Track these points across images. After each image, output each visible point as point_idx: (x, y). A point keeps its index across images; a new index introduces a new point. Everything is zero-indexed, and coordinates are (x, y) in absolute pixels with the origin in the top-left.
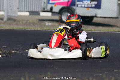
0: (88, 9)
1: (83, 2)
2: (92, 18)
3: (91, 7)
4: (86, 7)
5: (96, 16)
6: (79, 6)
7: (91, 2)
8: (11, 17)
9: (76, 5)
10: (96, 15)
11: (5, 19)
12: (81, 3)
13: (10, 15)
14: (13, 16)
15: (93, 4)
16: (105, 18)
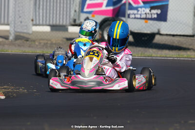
0: (146, 22)
1: (138, 11)
2: (152, 36)
3: (151, 19)
4: (143, 19)
5: (159, 33)
6: (132, 16)
7: (150, 11)
8: (22, 34)
9: (127, 16)
10: (159, 31)
11: (11, 38)
12: (135, 12)
13: (19, 30)
14: (24, 33)
15: (154, 14)
16: (173, 35)
